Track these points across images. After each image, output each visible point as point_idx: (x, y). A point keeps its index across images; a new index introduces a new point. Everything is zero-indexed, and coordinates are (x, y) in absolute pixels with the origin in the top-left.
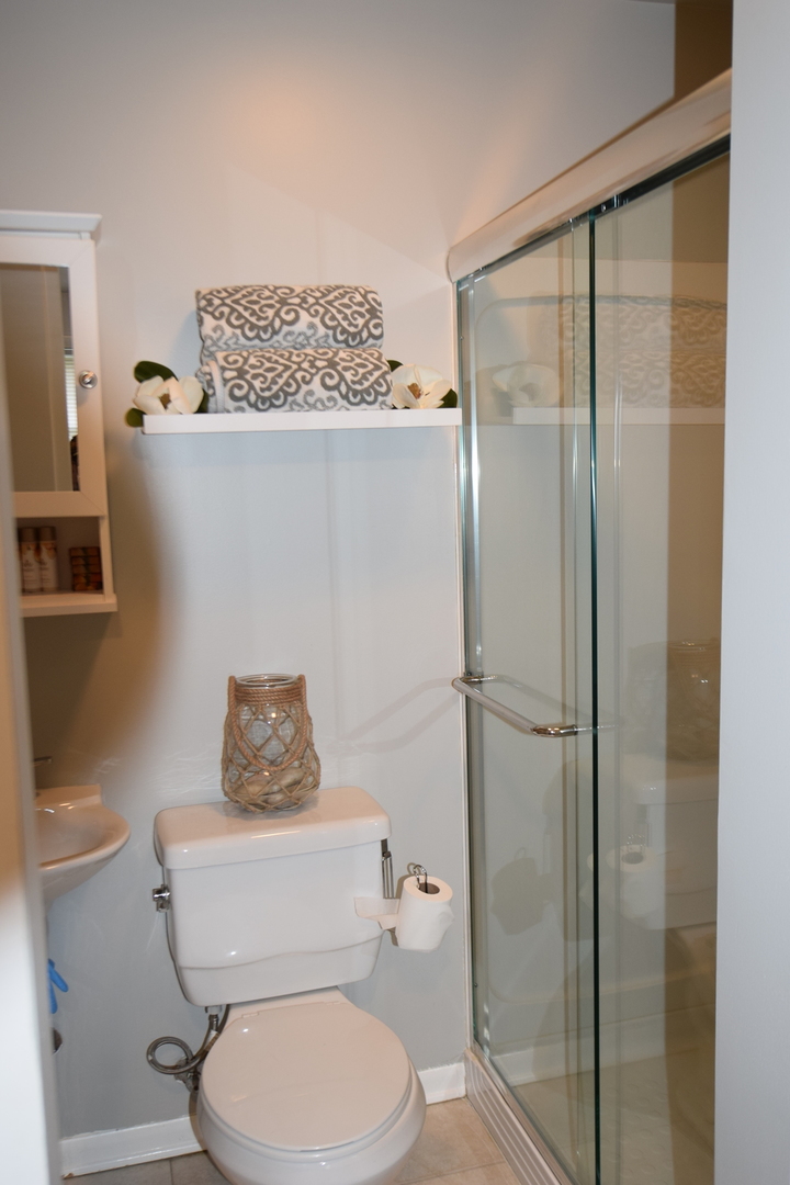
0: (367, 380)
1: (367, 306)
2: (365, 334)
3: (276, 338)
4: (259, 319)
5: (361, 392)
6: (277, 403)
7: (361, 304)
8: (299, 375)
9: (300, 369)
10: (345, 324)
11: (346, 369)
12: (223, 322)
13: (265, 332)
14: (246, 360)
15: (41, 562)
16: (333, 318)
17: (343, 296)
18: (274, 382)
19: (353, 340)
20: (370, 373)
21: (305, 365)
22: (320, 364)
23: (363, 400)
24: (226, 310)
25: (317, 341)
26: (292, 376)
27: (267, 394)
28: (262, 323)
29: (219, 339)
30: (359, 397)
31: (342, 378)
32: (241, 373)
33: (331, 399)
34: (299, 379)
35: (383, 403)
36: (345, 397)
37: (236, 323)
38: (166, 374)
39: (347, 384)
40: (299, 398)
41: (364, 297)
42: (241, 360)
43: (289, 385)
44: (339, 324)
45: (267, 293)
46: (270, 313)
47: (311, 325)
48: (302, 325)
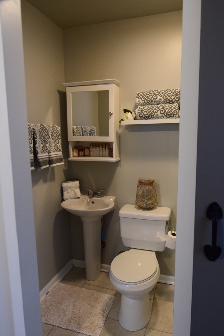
0: (171, 111)
1: (175, 93)
2: (174, 100)
3: (152, 102)
5: (170, 114)
6: (149, 118)
7: (173, 93)
8: (155, 111)
9: (155, 109)
10: (169, 98)
11: (166, 109)
12: (140, 100)
13: (150, 101)
14: (144, 108)
15: (106, 151)
16: (166, 97)
17: (169, 91)
18: (149, 113)
19: (171, 102)
20: (173, 110)
21: (157, 109)
22: (160, 108)
23: (170, 116)
25: (162, 102)
26: (153, 111)
27: (147, 115)
29: (139, 104)
30: (169, 116)
31: (165, 111)
32: (142, 111)
33: (162, 116)
34: (155, 112)
35: (176, 117)
36: (166, 116)
37: (143, 100)
38: (128, 111)
39: (166, 112)
40: (155, 116)
41: (175, 91)
42: (143, 108)
43: (152, 113)
44: (167, 98)
45: (152, 92)
46: (151, 97)
47: (160, 99)
48: (158, 99)
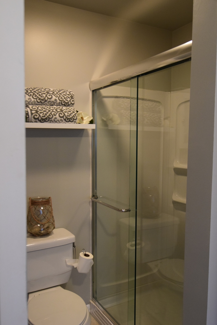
0: (71, 115)
1: (70, 95)
2: (70, 103)
3: (46, 102)
4: (41, 97)
5: (69, 119)
6: (46, 120)
7: (69, 95)
8: (53, 113)
9: (53, 111)
10: (64, 100)
11: (65, 112)
12: (31, 97)
13: (43, 101)
14: (38, 108)
16: (61, 98)
17: (64, 92)
18: (46, 115)
19: (67, 104)
20: (72, 113)
21: (54, 110)
22: (58, 110)
23: (70, 121)
24: (32, 94)
25: (57, 104)
26: (51, 113)
27: (44, 118)
28: (42, 98)
29: (30, 102)
30: (69, 120)
31: (64, 114)
32: (37, 112)
33: (61, 120)
34: (53, 114)
35: (75, 122)
36: (65, 120)
37: (35, 97)
39: (66, 116)
40: (53, 119)
41: (70, 93)
42: (36, 108)
43: (50, 116)
44: (63, 100)
45: (43, 90)
46: (44, 95)
47: (56, 100)
48: (53, 99)
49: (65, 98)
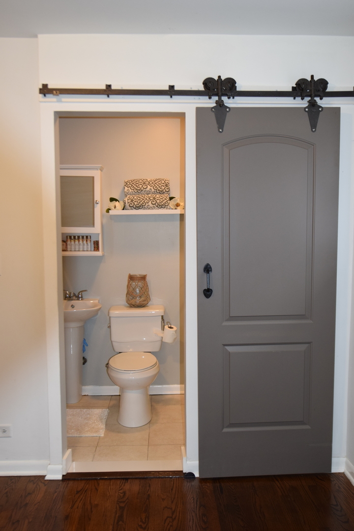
0: (163, 202)
2: (164, 191)
3: (142, 192)
5: (161, 205)
6: (140, 208)
7: (164, 184)
8: (146, 201)
9: (146, 199)
10: (159, 188)
11: (157, 200)
12: (129, 188)
13: (139, 191)
14: (134, 197)
15: (87, 244)
16: (156, 187)
17: (159, 182)
18: (140, 203)
19: (161, 192)
21: (148, 199)
22: (151, 198)
23: (162, 207)
25: (152, 193)
26: (144, 201)
27: (138, 206)
29: (128, 192)
31: (156, 202)
32: (132, 201)
33: (153, 207)
35: (167, 208)
36: (157, 206)
37: (132, 188)
38: (116, 200)
40: (146, 206)
41: (165, 182)
42: (132, 197)
43: (143, 204)
45: (141, 181)
46: (141, 186)
47: (151, 189)
48: (148, 189)
49: (159, 187)
